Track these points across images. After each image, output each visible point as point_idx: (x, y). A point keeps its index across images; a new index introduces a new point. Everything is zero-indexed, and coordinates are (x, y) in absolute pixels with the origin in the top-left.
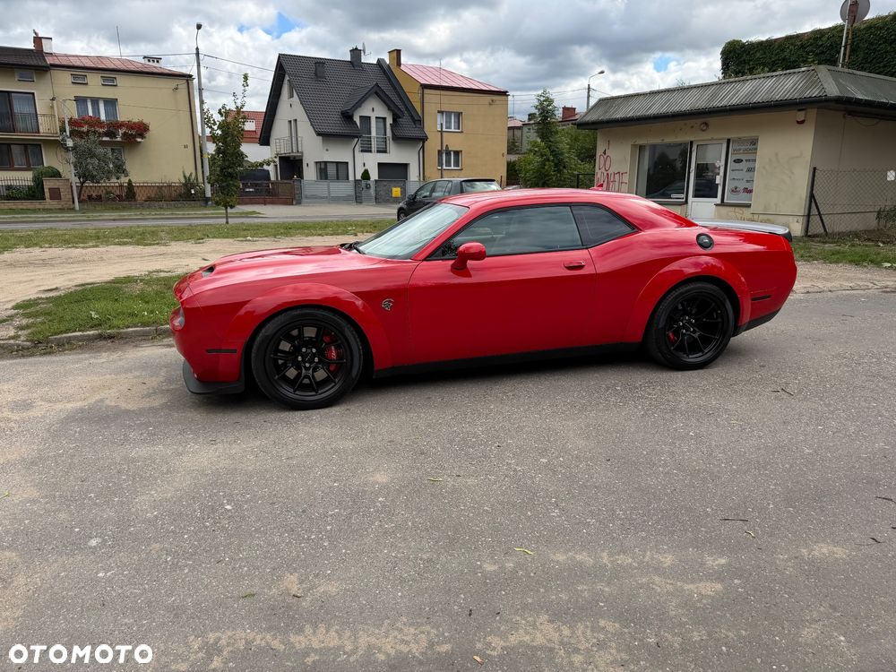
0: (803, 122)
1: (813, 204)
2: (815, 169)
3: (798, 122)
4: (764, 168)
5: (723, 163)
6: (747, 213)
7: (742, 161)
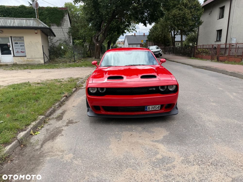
0: (37, 33)
1: (45, 55)
2: (43, 46)
3: (36, 33)
4: (28, 45)
5: (11, 44)
6: (25, 58)
7: (18, 43)
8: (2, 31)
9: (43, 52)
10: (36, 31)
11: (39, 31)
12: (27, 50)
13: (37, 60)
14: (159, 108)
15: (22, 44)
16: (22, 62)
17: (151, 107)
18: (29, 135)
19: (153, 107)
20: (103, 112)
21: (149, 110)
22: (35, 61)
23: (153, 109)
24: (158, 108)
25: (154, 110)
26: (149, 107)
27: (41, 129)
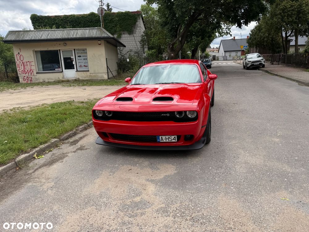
0: (100, 44)
1: (108, 69)
2: (106, 58)
4: (91, 58)
5: (74, 57)
6: (88, 73)
7: (81, 56)
8: (66, 44)
9: (107, 65)
10: (99, 42)
11: (103, 42)
12: (90, 64)
13: (100, 75)
14: (175, 139)
15: (84, 58)
16: (84, 77)
17: (164, 137)
18: (32, 158)
19: (167, 138)
20: (111, 140)
21: (162, 141)
22: (98, 76)
23: (167, 141)
24: (173, 139)
25: (169, 141)
26: (162, 138)
27: (47, 153)
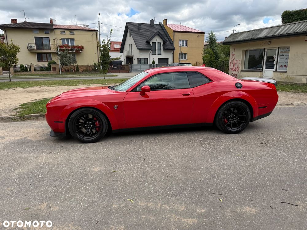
3: (306, 40)
4: (292, 57)
5: (276, 56)
6: (285, 75)
7: (284, 55)
12: (289, 64)
13: (298, 77)
15: (287, 57)
16: (280, 79)
22: (295, 79)
